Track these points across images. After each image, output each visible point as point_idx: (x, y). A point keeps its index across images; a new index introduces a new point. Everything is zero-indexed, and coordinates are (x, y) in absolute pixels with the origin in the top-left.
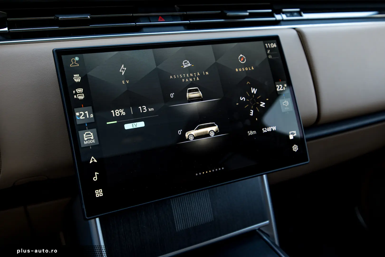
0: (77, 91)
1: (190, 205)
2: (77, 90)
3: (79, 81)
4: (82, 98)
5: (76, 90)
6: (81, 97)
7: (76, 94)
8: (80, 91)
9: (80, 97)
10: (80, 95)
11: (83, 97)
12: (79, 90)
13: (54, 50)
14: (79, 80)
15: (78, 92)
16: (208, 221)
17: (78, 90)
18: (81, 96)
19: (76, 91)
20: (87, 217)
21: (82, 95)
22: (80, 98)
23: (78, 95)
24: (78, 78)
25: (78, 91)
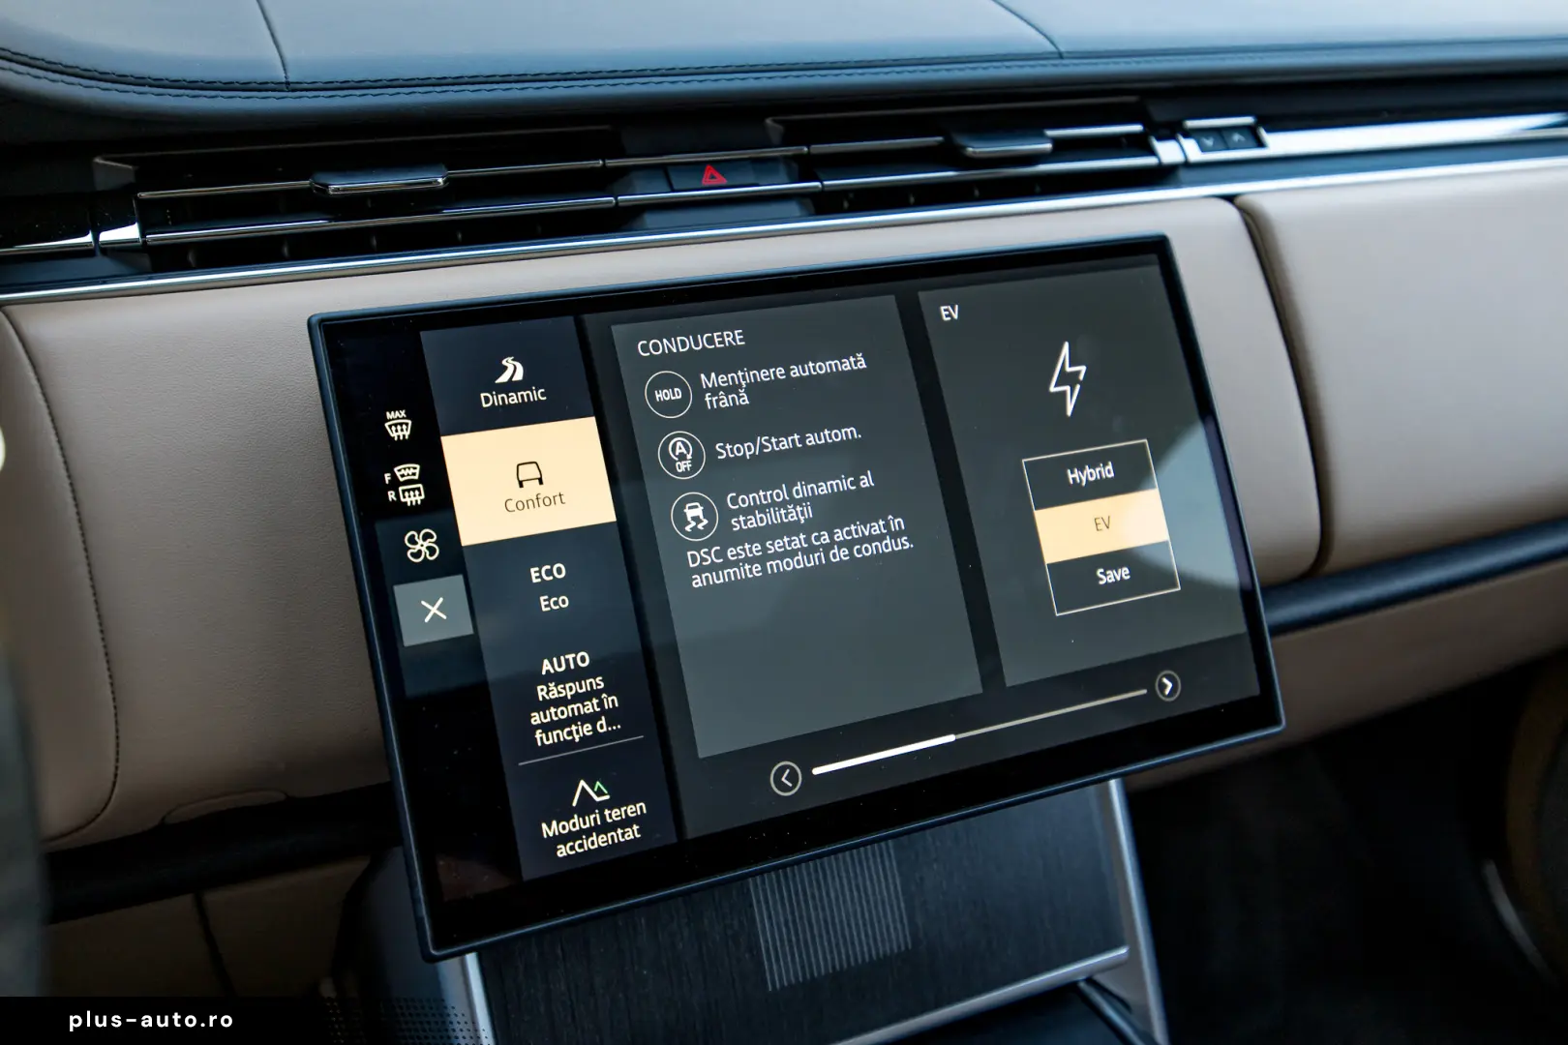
0: (398, 474)
1: (819, 888)
2: (399, 470)
3: (404, 436)
4: (417, 501)
5: (396, 470)
6: (415, 496)
7: (395, 484)
8: (408, 475)
9: (410, 496)
10: (409, 490)
11: (420, 495)
12: (405, 469)
13: (314, 320)
14: (407, 433)
15: (401, 479)
16: (891, 949)
17: (403, 472)
18: (412, 493)
19: (394, 476)
20: (434, 949)
21: (419, 489)
22: (408, 500)
23: (401, 489)
24: (401, 424)
25: (403, 476)
